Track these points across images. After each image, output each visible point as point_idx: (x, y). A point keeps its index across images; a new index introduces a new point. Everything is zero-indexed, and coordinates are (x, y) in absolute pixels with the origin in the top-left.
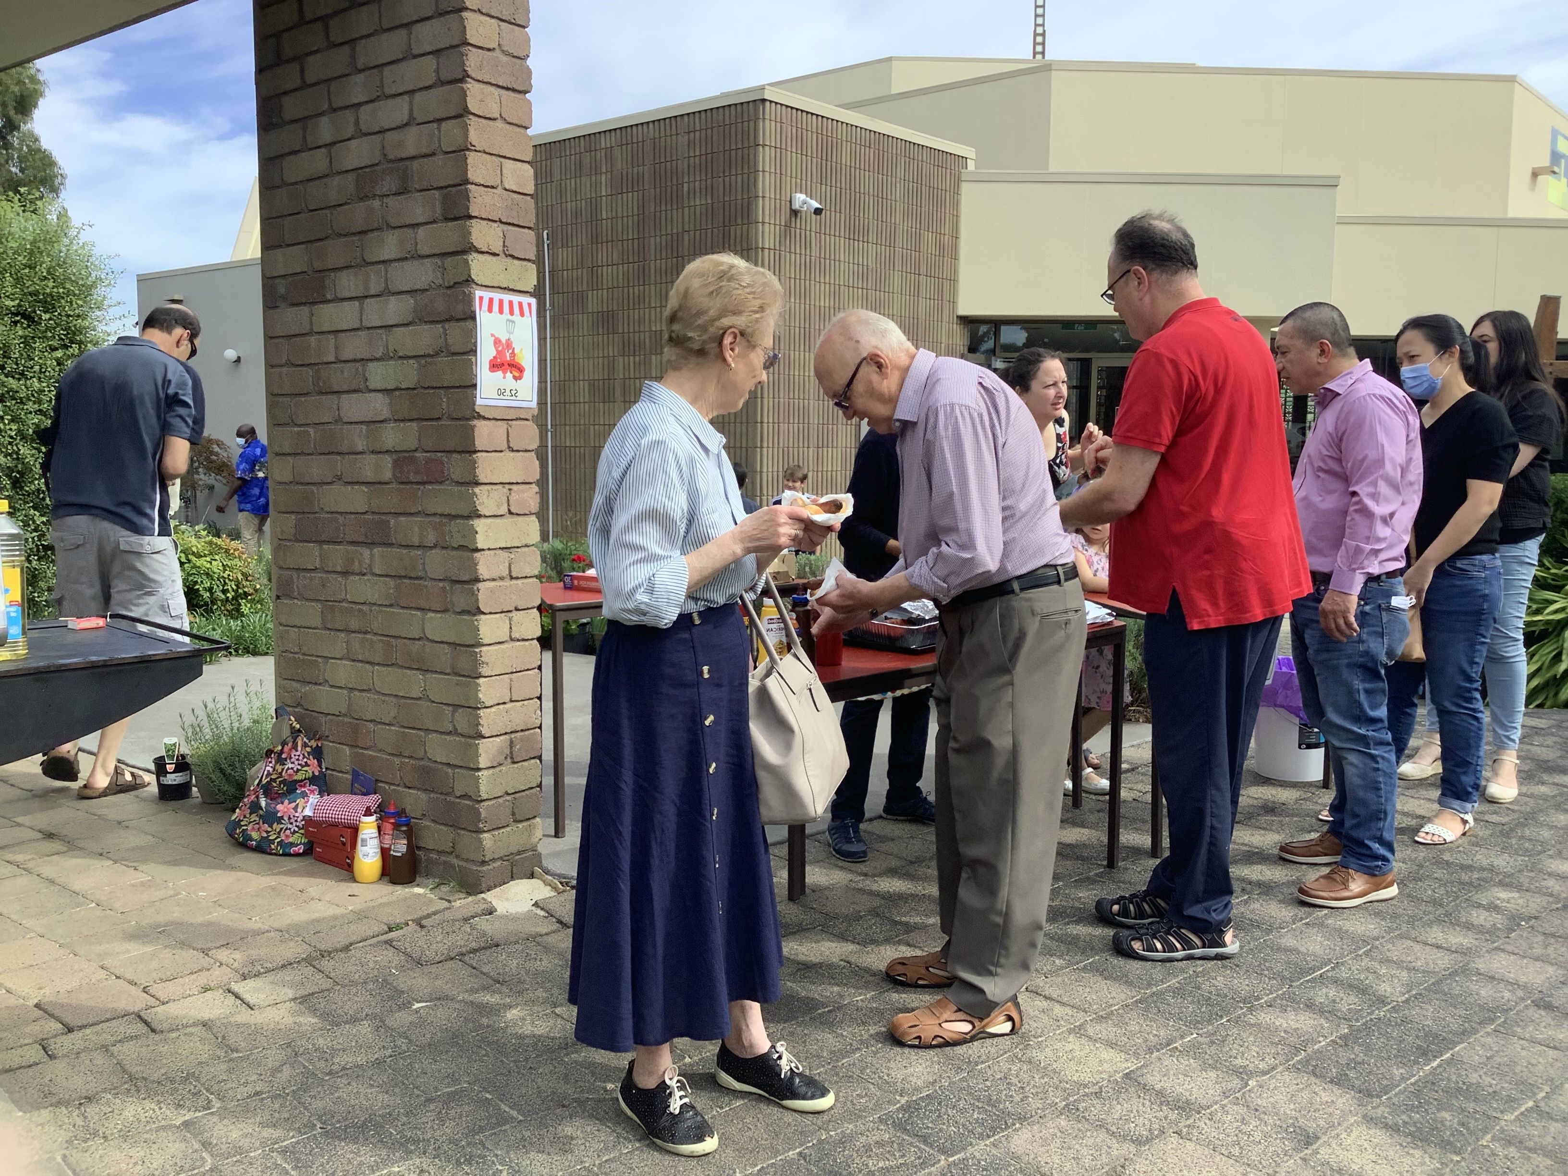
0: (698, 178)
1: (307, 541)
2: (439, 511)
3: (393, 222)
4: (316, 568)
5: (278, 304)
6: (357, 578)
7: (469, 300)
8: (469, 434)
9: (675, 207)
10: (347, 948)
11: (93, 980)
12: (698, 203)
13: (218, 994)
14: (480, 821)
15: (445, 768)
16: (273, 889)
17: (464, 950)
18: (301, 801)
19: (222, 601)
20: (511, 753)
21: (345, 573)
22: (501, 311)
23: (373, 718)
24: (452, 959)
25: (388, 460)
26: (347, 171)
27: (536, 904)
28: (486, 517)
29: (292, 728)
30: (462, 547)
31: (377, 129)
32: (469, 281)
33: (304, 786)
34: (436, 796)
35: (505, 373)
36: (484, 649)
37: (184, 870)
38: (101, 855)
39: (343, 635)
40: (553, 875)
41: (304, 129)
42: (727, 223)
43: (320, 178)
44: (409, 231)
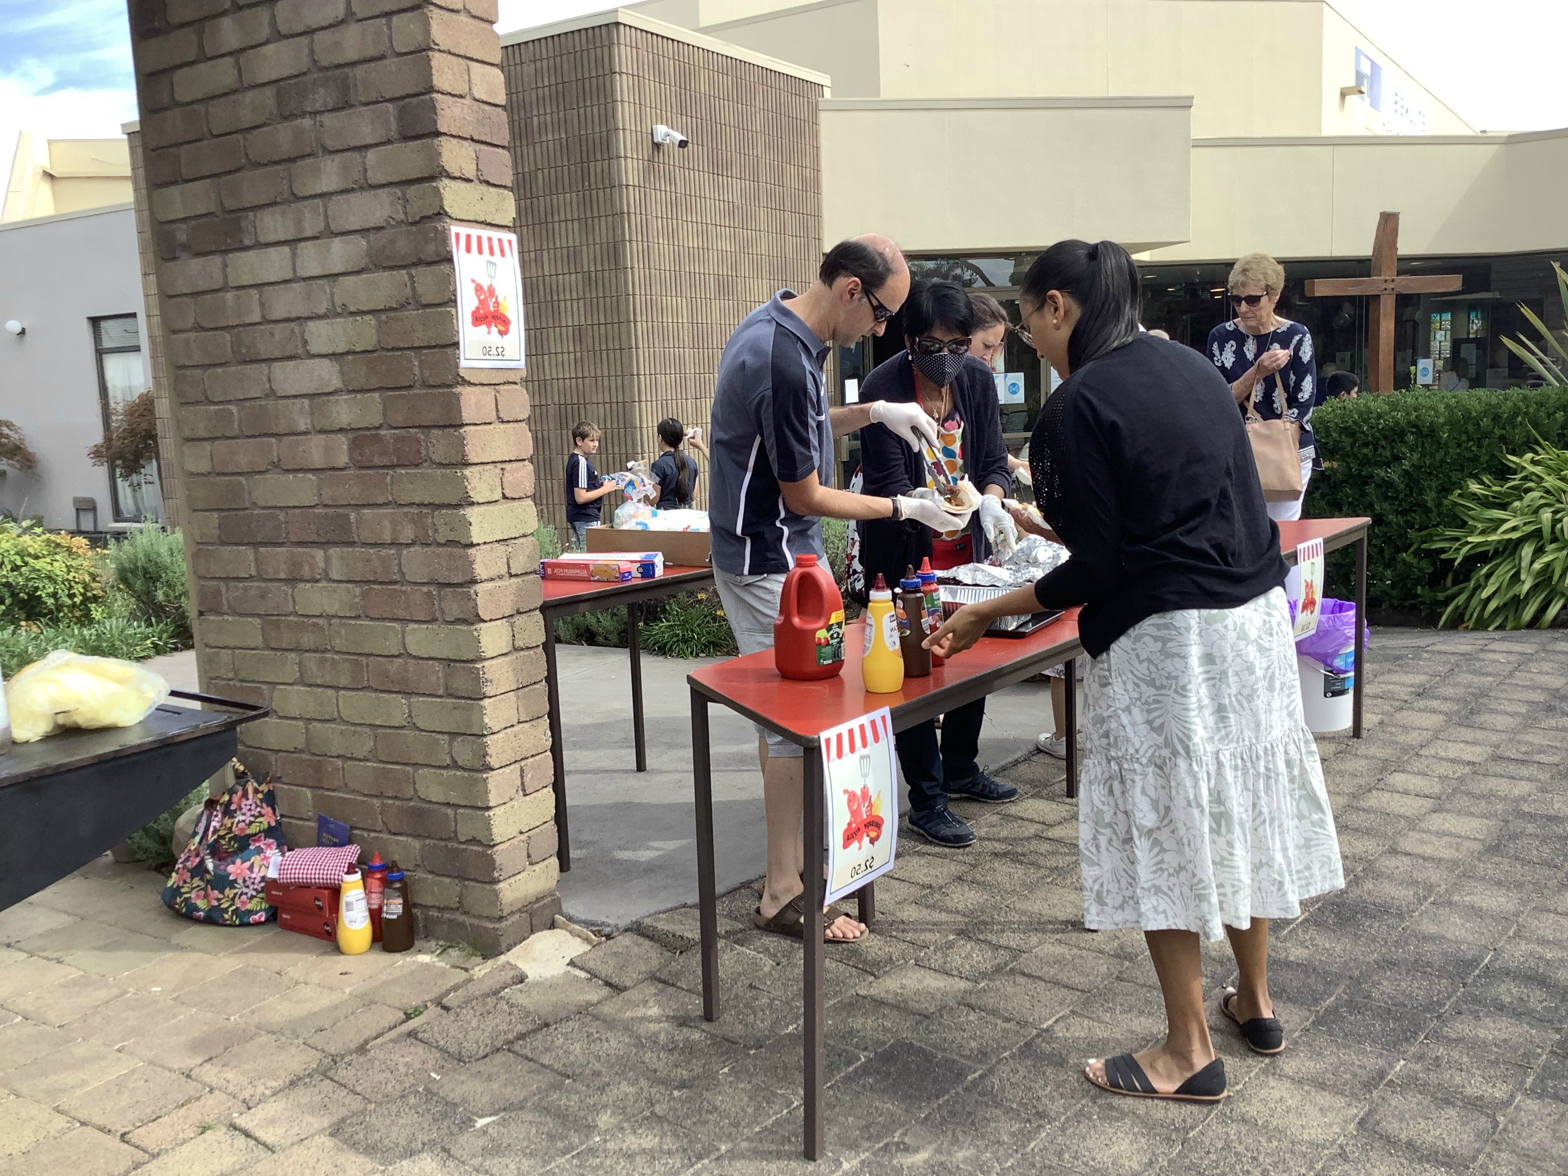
0: (548, 111)
1: (237, 544)
2: (417, 500)
3: (331, 144)
4: (251, 576)
5: (177, 254)
6: (309, 585)
7: (443, 238)
8: (453, 404)
9: (524, 142)
10: (362, 1049)
11: (52, 1133)
12: (550, 137)
13: (220, 1134)
14: (494, 869)
15: (443, 809)
16: (243, 973)
17: (510, 1037)
18: (256, 859)
19: (68, 606)
20: (523, 784)
21: (292, 581)
22: (480, 251)
23: (342, 753)
24: (498, 1050)
25: (343, 442)
26: (263, 85)
27: (572, 963)
28: (479, 504)
29: (236, 771)
30: (450, 543)
31: (302, 29)
32: (441, 214)
33: (259, 840)
34: (432, 842)
35: (489, 327)
36: (486, 664)
37: (122, 955)
38: (9, 946)
39: (293, 655)
40: (578, 922)
41: (200, 34)
42: (585, 159)
43: (225, 94)
44: (355, 155)
